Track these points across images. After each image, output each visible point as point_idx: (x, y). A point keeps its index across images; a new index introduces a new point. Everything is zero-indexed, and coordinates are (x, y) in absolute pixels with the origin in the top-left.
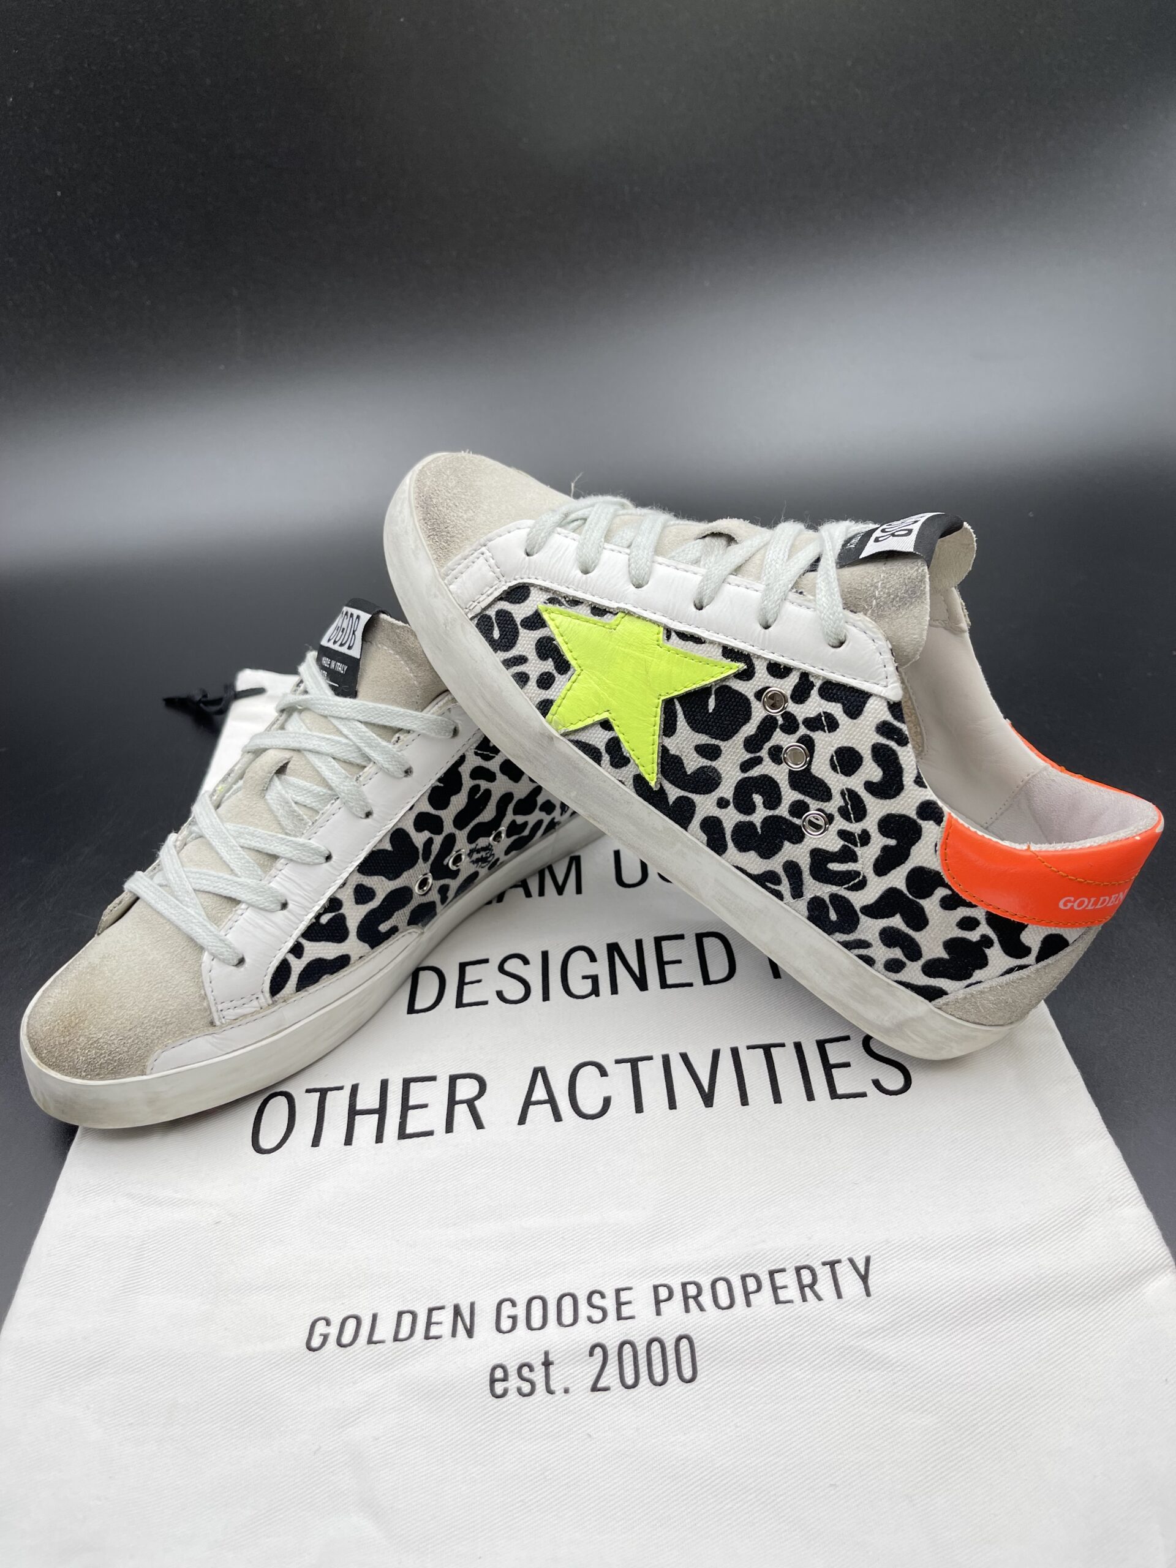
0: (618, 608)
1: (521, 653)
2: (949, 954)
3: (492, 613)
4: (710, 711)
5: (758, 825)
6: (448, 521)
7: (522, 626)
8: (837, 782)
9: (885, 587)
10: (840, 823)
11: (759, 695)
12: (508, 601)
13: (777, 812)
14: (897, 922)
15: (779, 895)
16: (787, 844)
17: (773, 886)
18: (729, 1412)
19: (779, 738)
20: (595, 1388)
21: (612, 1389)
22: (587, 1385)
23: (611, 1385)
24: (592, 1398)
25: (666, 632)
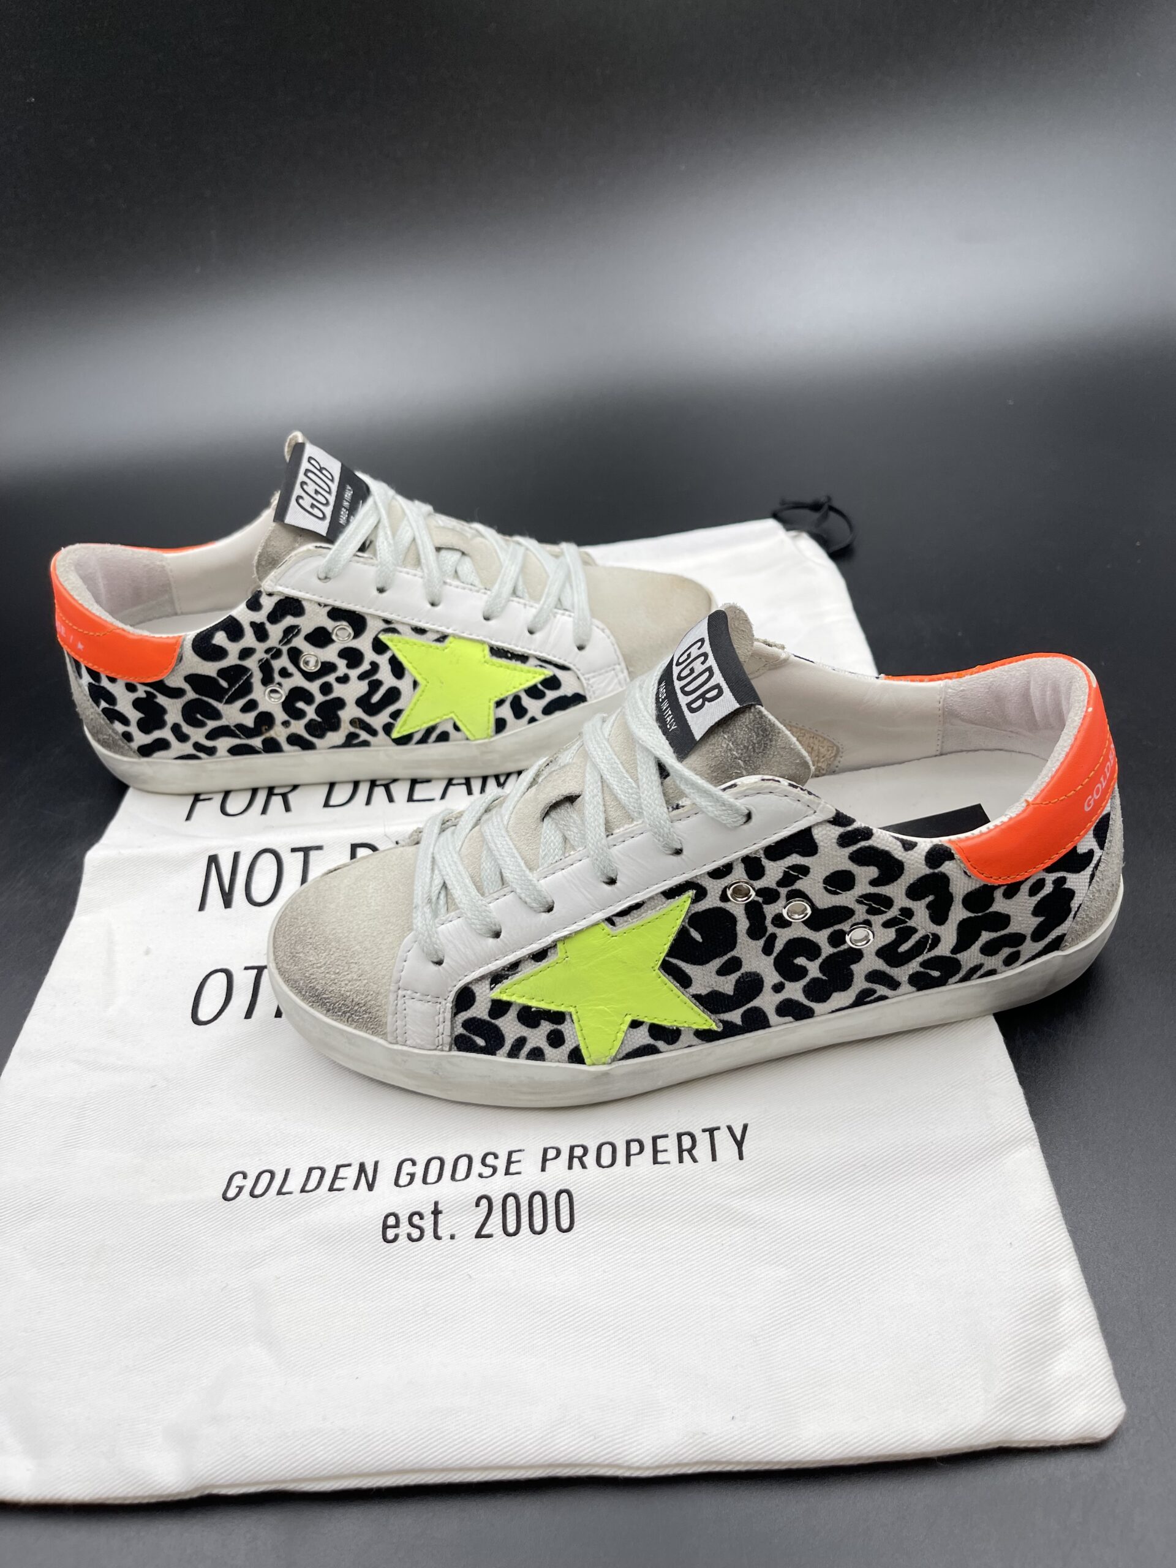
0: (553, 942)
1: (516, 1038)
2: (1042, 916)
3: (460, 1030)
4: (701, 940)
5: (820, 975)
6: (348, 994)
7: (493, 1019)
8: (846, 899)
9: (737, 745)
10: (878, 920)
11: (724, 898)
12: (462, 1011)
13: (824, 955)
14: (986, 936)
15: (883, 998)
16: (854, 967)
17: (872, 998)
19: (770, 911)
25: (606, 922)
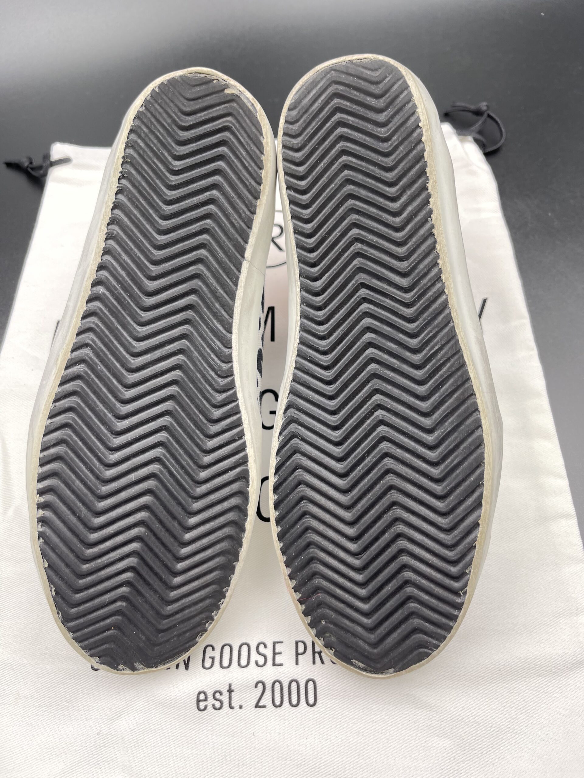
18: (333, 727)
20: (257, 706)
21: (267, 707)
22: (253, 704)
23: (266, 704)
24: (256, 712)
